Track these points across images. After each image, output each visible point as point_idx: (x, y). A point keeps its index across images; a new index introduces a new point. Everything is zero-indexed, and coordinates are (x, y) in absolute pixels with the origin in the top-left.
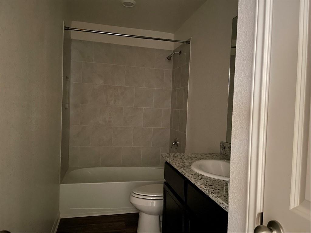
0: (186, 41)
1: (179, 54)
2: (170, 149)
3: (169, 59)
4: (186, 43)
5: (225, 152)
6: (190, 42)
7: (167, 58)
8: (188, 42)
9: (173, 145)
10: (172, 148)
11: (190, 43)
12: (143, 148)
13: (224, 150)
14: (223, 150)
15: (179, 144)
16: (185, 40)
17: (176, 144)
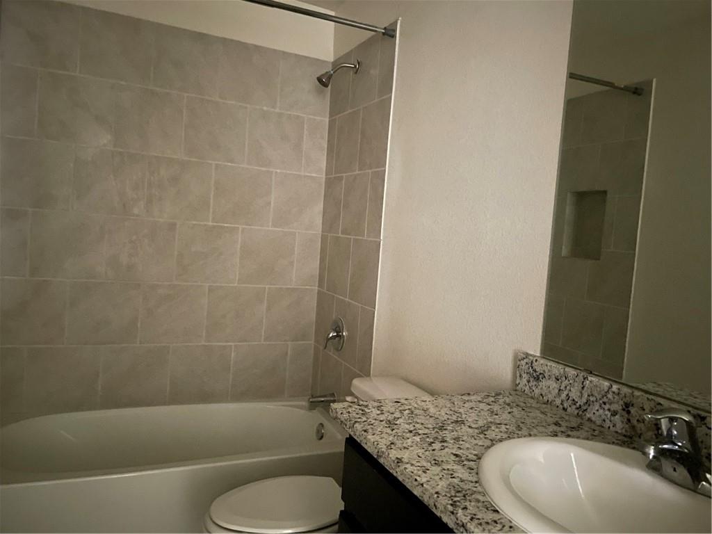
0: (385, 29)
1: (355, 70)
2: (316, 349)
3: (323, 81)
4: (384, 34)
5: (537, 391)
6: (395, 31)
7: (319, 80)
8: (389, 33)
9: (328, 339)
10: (325, 348)
11: (393, 36)
12: (235, 346)
13: (533, 383)
14: (529, 381)
15: (348, 336)
16: (382, 23)
17: (337, 336)
